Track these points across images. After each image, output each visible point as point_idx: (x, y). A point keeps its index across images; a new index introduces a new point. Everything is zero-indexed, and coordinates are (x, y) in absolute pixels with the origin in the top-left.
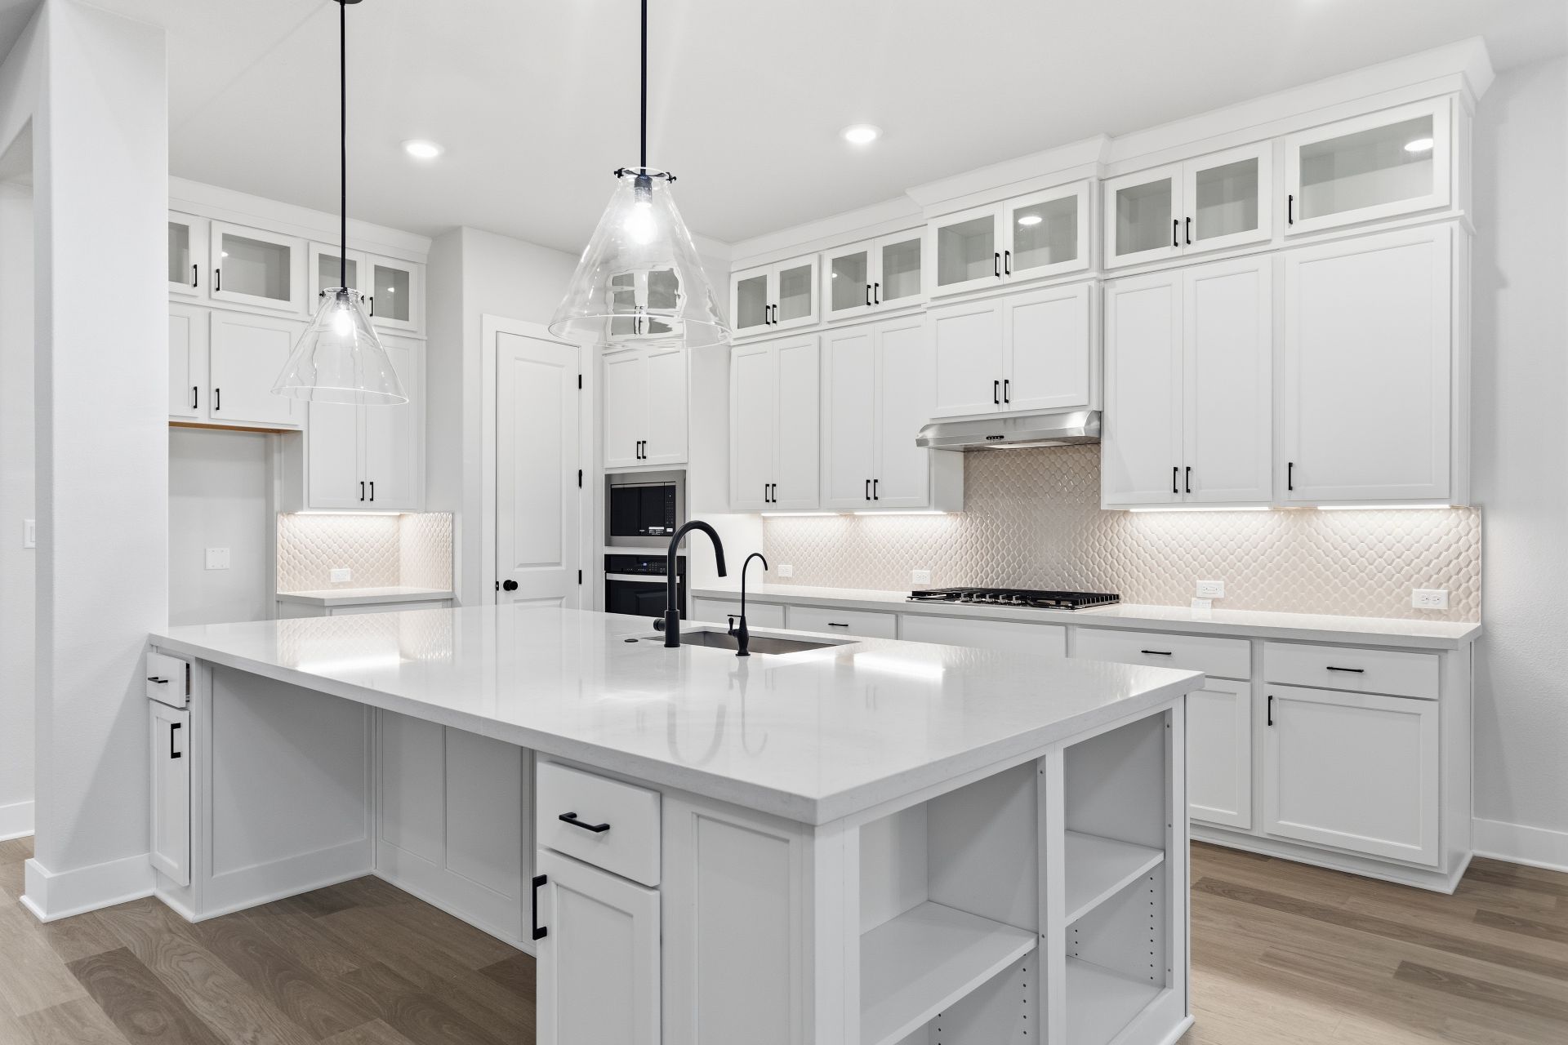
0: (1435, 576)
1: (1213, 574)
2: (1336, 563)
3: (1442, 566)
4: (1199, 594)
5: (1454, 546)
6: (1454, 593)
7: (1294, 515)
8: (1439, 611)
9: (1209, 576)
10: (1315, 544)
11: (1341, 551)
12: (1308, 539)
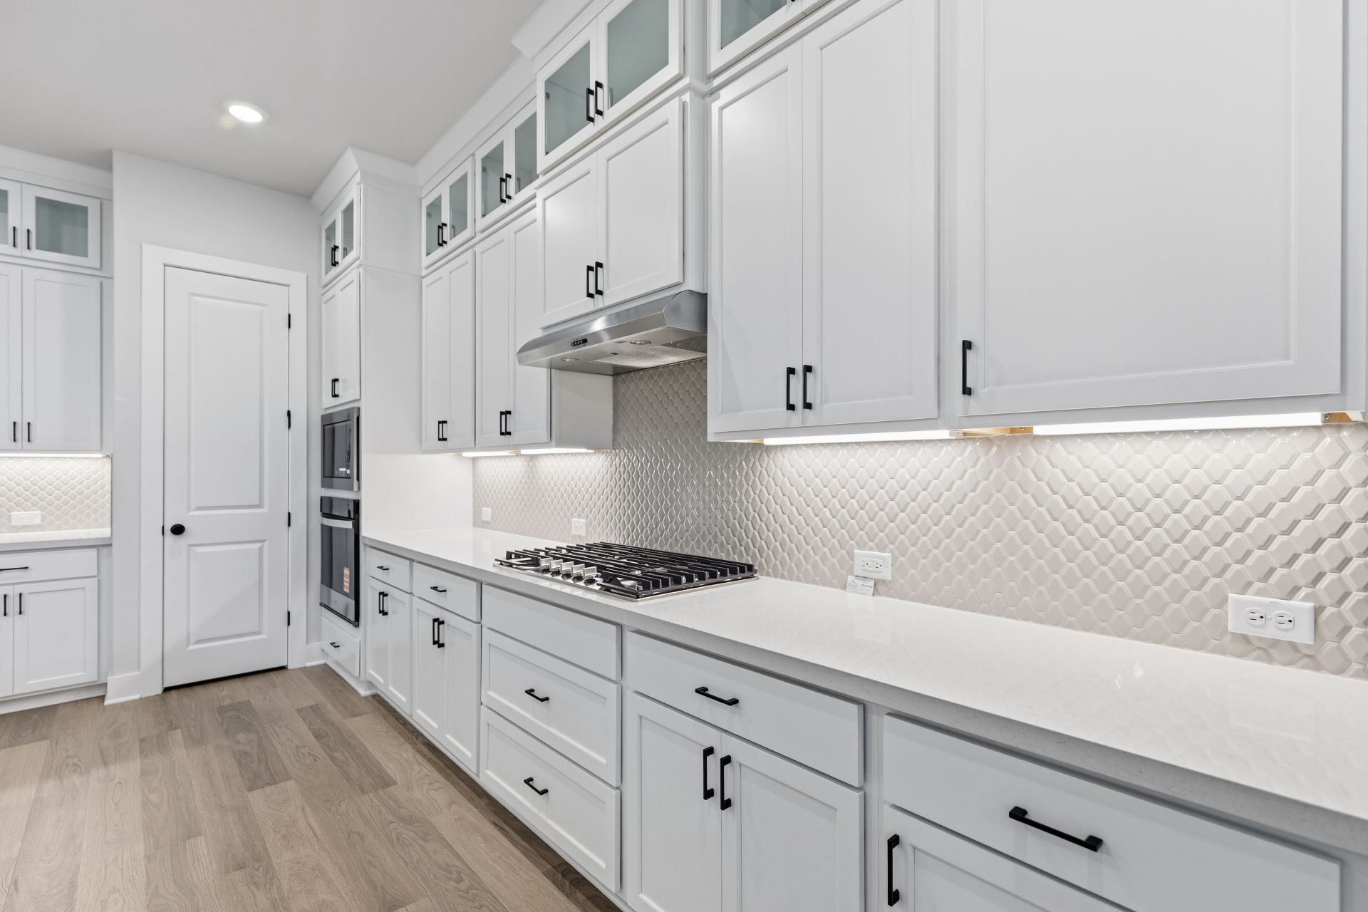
0: (1281, 572)
1: (877, 540)
2: (1071, 534)
3: (1299, 550)
4: (858, 571)
5: (1329, 508)
6: (1330, 611)
7: (999, 446)
8: (1293, 646)
9: (872, 544)
10: (1034, 497)
11: (1080, 512)
12: (1022, 488)
